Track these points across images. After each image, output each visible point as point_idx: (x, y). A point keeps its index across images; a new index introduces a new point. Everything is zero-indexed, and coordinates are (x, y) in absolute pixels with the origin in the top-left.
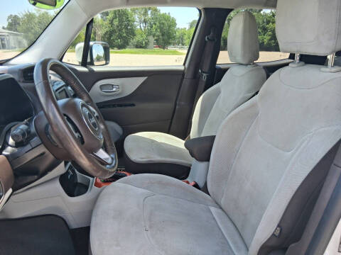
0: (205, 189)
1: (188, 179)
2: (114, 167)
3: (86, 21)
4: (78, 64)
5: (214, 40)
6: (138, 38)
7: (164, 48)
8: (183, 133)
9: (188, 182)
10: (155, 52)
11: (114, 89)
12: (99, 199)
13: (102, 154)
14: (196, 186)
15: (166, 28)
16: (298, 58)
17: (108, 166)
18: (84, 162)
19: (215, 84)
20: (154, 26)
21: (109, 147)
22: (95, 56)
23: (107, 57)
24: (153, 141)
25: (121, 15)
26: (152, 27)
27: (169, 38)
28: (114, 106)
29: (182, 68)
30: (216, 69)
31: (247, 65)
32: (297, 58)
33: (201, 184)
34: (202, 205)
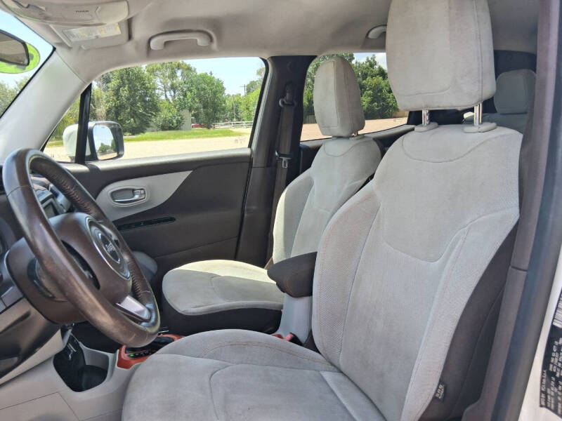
0: (311, 344)
1: (279, 332)
2: (154, 324)
3: (79, 91)
4: (69, 160)
5: (293, 104)
6: (165, 114)
7: (209, 127)
8: (260, 257)
9: (280, 336)
10: (194, 134)
11: (137, 197)
12: (131, 386)
13: (131, 304)
14: (295, 340)
15: (209, 95)
16: (427, 117)
17: (144, 324)
18: (104, 319)
19: (304, 171)
20: (189, 94)
21: (141, 292)
22: (97, 146)
23: (118, 146)
24: (212, 276)
25: (132, 80)
26: (185, 95)
27: (215, 111)
28: (138, 225)
29: (248, 152)
30: (300, 148)
31: (348, 138)
32: (425, 117)
33: (303, 337)
34: (308, 372)
